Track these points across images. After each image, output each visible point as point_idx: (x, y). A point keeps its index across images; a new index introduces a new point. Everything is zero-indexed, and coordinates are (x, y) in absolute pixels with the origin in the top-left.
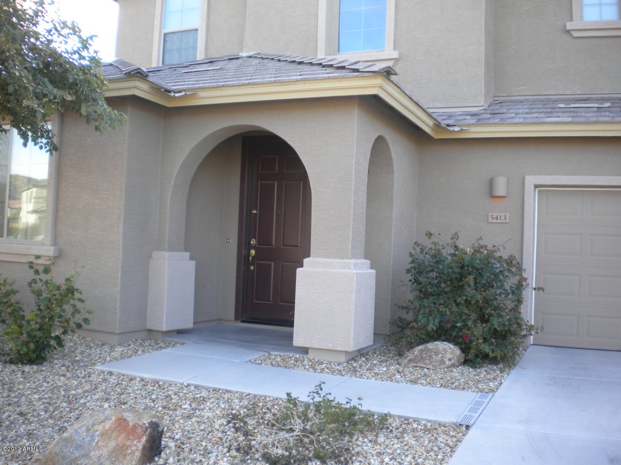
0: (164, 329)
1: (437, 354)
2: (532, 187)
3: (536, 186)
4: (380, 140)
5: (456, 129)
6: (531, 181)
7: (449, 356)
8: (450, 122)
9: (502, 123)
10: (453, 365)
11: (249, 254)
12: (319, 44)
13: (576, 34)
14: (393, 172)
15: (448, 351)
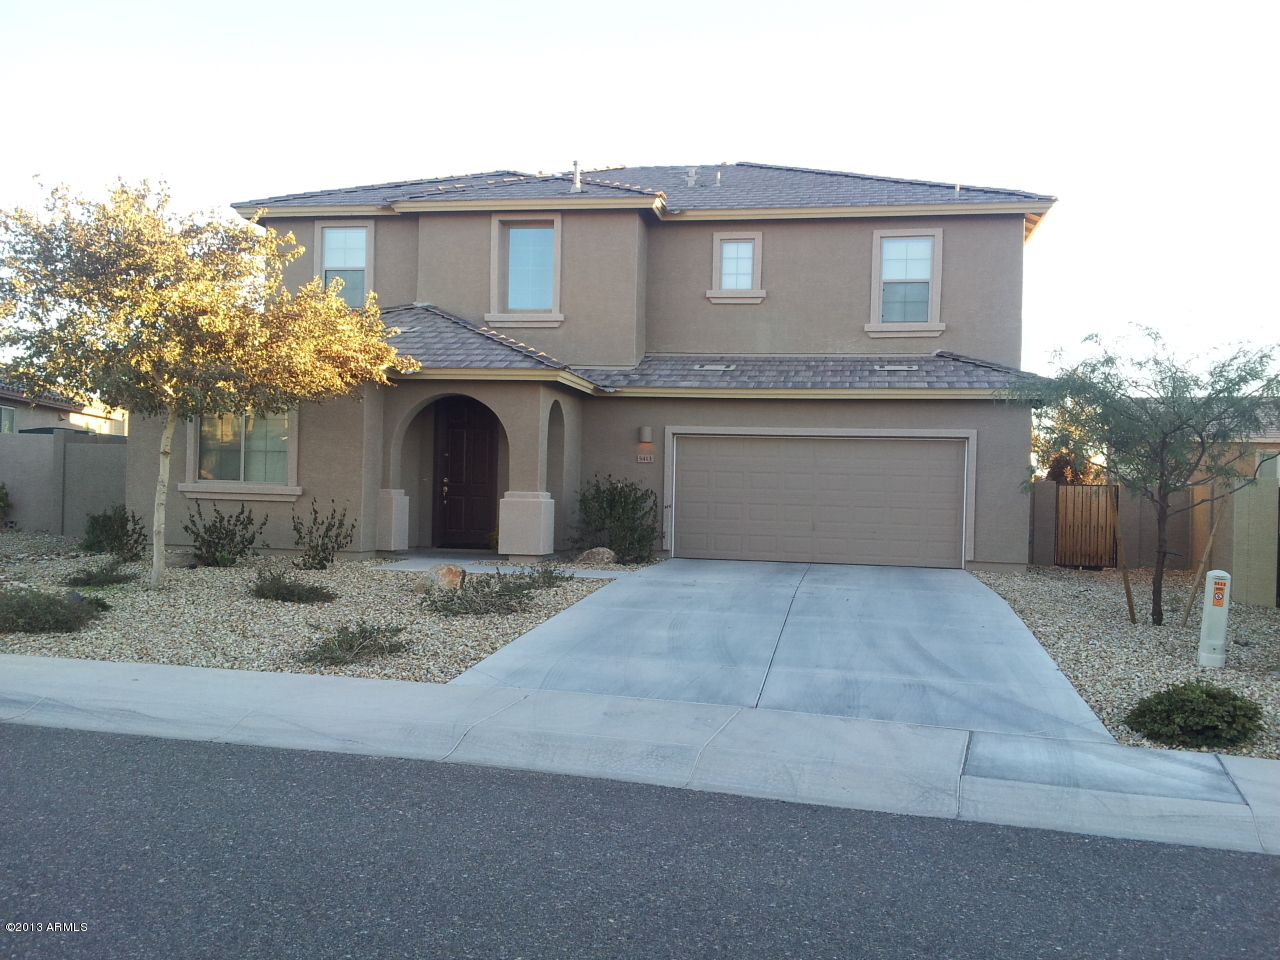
0: (393, 549)
1: (598, 555)
2: (671, 436)
3: (674, 434)
4: (556, 404)
5: (612, 390)
6: (670, 430)
7: (607, 556)
8: (607, 383)
9: (647, 386)
10: (610, 562)
11: (442, 491)
12: (492, 301)
13: (714, 301)
14: (563, 426)
15: (607, 553)
